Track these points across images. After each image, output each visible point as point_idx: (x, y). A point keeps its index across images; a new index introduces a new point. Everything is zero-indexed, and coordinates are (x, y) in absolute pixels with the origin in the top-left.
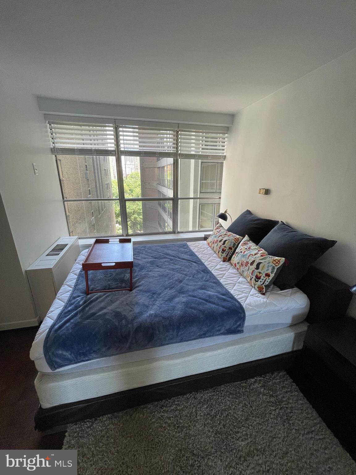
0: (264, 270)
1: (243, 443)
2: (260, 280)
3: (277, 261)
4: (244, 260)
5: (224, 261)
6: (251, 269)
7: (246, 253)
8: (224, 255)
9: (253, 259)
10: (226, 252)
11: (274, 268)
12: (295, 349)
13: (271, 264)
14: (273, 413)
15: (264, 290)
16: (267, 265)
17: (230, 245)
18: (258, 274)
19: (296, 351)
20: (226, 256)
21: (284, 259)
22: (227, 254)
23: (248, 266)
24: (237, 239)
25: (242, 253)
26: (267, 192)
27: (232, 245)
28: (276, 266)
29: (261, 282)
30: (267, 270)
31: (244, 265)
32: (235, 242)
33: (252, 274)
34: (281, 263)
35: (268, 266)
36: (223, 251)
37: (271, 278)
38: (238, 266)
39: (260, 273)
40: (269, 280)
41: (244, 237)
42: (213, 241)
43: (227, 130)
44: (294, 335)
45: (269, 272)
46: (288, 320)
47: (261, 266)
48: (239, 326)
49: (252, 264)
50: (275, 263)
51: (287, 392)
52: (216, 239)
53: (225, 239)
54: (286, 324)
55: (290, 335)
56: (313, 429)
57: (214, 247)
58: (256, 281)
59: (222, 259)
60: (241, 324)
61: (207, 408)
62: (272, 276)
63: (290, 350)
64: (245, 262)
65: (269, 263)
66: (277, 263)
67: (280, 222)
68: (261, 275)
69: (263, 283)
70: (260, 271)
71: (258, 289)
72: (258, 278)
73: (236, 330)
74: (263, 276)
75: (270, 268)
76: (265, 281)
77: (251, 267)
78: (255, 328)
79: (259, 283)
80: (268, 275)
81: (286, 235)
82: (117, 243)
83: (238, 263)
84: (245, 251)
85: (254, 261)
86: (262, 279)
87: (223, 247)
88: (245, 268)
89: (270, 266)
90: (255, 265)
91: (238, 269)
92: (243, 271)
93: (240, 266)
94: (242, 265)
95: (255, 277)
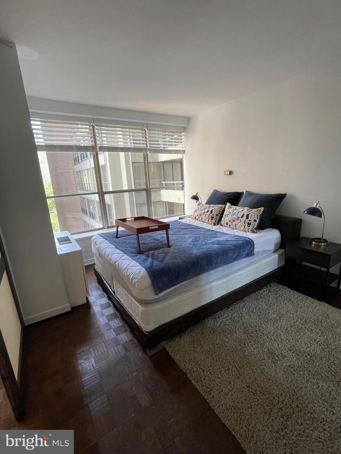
0: (252, 218)
1: (275, 315)
2: (251, 225)
3: (259, 210)
4: (235, 217)
5: (215, 225)
6: (243, 220)
7: (234, 212)
8: (214, 221)
9: (242, 214)
10: (214, 218)
11: (258, 215)
12: (279, 266)
13: (256, 213)
14: (281, 300)
15: (255, 231)
16: (253, 214)
17: (217, 213)
18: (249, 222)
19: (280, 267)
20: (215, 221)
21: (263, 208)
22: (215, 220)
23: (240, 219)
24: (221, 207)
25: (231, 213)
26: (231, 173)
27: (218, 212)
28: (259, 213)
29: (252, 226)
30: (254, 217)
31: (236, 220)
32: (220, 210)
33: (244, 224)
34: (262, 211)
35: (255, 215)
36: (212, 218)
37: (257, 222)
38: (229, 223)
39: (250, 220)
40: (256, 224)
41: (226, 204)
42: (199, 214)
43: (184, 129)
44: (278, 256)
45: (256, 218)
46: (272, 247)
47: (249, 216)
48: (252, 251)
49: (242, 217)
50: (258, 211)
51: (283, 291)
52: (202, 212)
53: (211, 209)
54: (272, 250)
55: (276, 256)
56: (304, 299)
57: (202, 218)
58: (249, 227)
59: (213, 224)
60: (252, 249)
61: (246, 309)
62: (258, 220)
63: (277, 267)
64: (236, 217)
65: (254, 212)
66: (259, 211)
67: (245, 192)
68: (251, 221)
69: (253, 227)
70: (250, 219)
71: (251, 232)
72: (249, 224)
73: (251, 253)
74: (252, 222)
75: (256, 216)
76: (254, 225)
77: (242, 219)
78: (258, 252)
79: (251, 227)
80: (255, 221)
81: (255, 197)
82: (133, 221)
83: (230, 221)
84: (233, 211)
85: (243, 215)
86: (253, 224)
87: (211, 215)
88: (237, 222)
89: (255, 214)
90: (245, 217)
91: (230, 225)
92: (236, 225)
93: (232, 222)
94: (234, 221)
95: (247, 225)
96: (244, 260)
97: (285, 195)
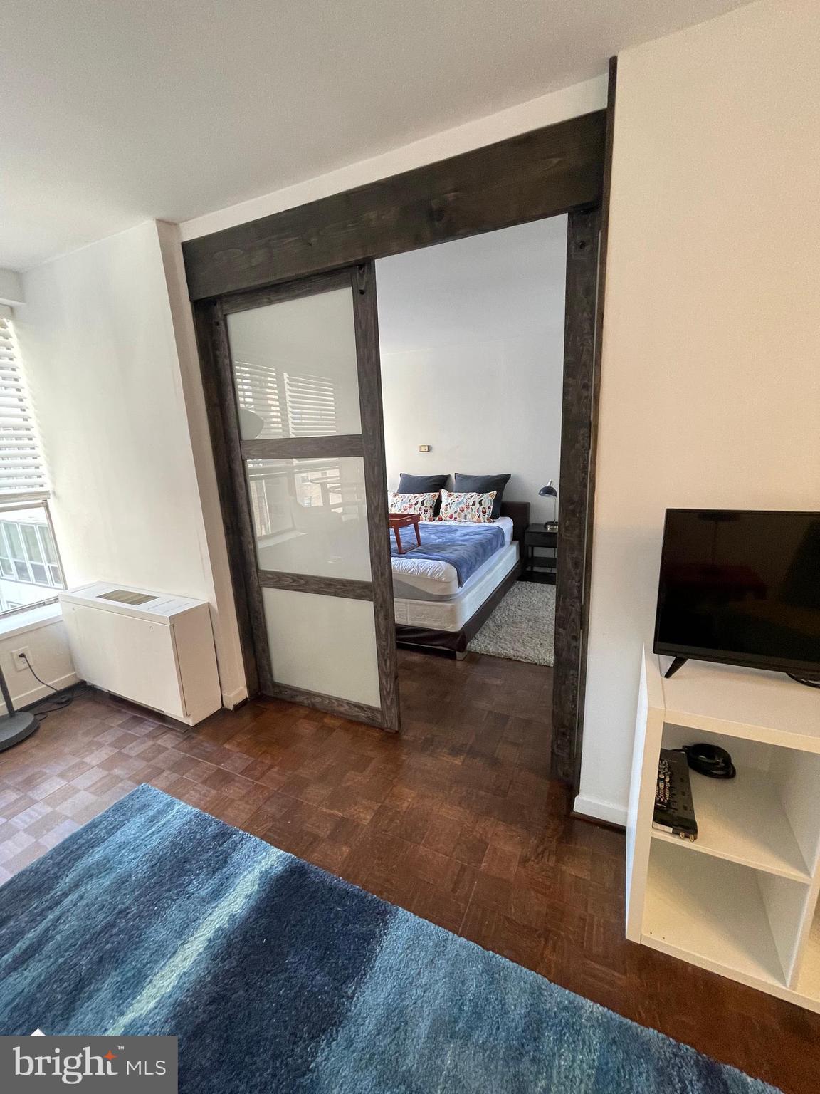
0: (485, 505)
3: (491, 495)
4: (462, 506)
5: (431, 521)
6: (474, 509)
7: (460, 500)
8: (428, 515)
9: (472, 501)
10: (429, 512)
11: (491, 500)
15: (491, 520)
16: (486, 500)
17: (430, 504)
20: (430, 516)
21: (495, 492)
23: (470, 508)
24: (432, 496)
26: (429, 449)
27: (432, 503)
28: (492, 498)
29: (487, 514)
30: (488, 504)
31: (465, 509)
32: (433, 499)
33: (477, 513)
34: (494, 495)
36: (425, 512)
37: (492, 509)
38: (455, 515)
40: (491, 512)
41: (439, 492)
45: (490, 504)
47: (481, 503)
49: (473, 505)
53: (420, 500)
58: (483, 516)
62: (492, 507)
64: (464, 506)
69: (489, 515)
70: (484, 507)
71: (488, 522)
72: (484, 512)
74: (486, 509)
75: (489, 502)
76: (489, 513)
79: (487, 516)
80: (489, 508)
83: (456, 512)
85: (475, 502)
86: (487, 512)
87: (422, 508)
88: (466, 512)
89: (488, 499)
90: (477, 504)
91: (456, 518)
92: (465, 516)
93: (459, 513)
94: (462, 511)
95: (481, 513)
96: (500, 550)
97: (510, 475)
